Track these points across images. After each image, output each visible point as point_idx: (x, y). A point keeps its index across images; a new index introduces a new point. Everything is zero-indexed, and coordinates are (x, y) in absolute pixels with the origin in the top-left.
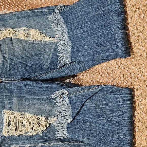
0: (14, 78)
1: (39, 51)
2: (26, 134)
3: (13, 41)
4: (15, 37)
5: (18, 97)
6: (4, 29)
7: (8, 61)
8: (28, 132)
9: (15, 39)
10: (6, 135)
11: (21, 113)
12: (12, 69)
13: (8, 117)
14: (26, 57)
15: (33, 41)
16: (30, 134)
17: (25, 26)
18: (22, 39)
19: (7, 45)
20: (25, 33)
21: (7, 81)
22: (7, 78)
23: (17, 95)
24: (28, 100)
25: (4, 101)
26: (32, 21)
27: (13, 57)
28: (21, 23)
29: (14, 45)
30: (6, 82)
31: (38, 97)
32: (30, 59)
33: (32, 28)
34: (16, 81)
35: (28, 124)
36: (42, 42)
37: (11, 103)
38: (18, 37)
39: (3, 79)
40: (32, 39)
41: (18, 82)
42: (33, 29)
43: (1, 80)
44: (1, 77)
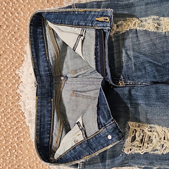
0: (142, 81)
2: (154, 152)
4: (141, 29)
5: (146, 104)
7: (132, 59)
8: (156, 150)
9: (141, 31)
11: (151, 125)
12: (138, 69)
13: (133, 130)
14: (155, 54)
15: (165, 33)
16: (159, 153)
17: (155, 15)
18: (150, 30)
19: (131, 39)
20: (155, 23)
21: (132, 85)
22: (133, 81)
24: (158, 109)
26: (165, 7)
27: (138, 54)
28: (150, 11)
29: (140, 39)
30: (130, 86)
32: (161, 57)
33: (164, 16)
34: (144, 85)
35: (158, 139)
37: (137, 113)
38: (145, 29)
39: (128, 82)
40: (164, 31)
41: (147, 87)
42: (165, 18)
43: (125, 84)
44: (125, 80)
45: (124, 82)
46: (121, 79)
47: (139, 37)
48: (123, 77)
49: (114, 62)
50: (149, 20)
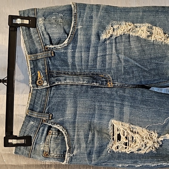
1: (160, 54)
2: (138, 152)
3: (130, 38)
4: (134, 34)
5: (131, 106)
6: (125, 23)
7: (122, 63)
9: (134, 36)
10: (116, 151)
12: (126, 72)
13: (118, 128)
14: (144, 59)
15: (154, 41)
17: (149, 23)
18: (141, 37)
19: (123, 43)
21: (119, 86)
22: (120, 83)
23: (130, 104)
24: (141, 111)
25: (114, 109)
26: (159, 17)
27: (129, 58)
29: (132, 44)
30: (118, 88)
31: (154, 109)
32: (148, 62)
36: (163, 43)
37: (122, 113)
38: (137, 35)
39: (116, 84)
40: (153, 39)
42: (157, 27)
43: (113, 85)
44: (114, 82)
45: (113, 84)
46: (110, 80)
47: (131, 42)
48: (112, 78)
49: (105, 63)
50: (144, 27)
